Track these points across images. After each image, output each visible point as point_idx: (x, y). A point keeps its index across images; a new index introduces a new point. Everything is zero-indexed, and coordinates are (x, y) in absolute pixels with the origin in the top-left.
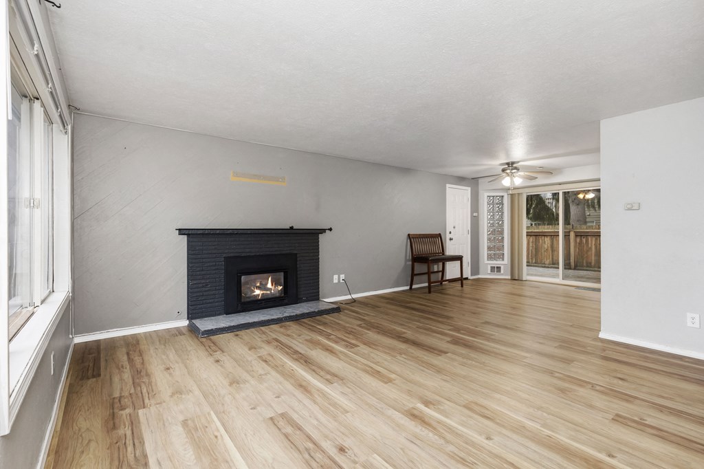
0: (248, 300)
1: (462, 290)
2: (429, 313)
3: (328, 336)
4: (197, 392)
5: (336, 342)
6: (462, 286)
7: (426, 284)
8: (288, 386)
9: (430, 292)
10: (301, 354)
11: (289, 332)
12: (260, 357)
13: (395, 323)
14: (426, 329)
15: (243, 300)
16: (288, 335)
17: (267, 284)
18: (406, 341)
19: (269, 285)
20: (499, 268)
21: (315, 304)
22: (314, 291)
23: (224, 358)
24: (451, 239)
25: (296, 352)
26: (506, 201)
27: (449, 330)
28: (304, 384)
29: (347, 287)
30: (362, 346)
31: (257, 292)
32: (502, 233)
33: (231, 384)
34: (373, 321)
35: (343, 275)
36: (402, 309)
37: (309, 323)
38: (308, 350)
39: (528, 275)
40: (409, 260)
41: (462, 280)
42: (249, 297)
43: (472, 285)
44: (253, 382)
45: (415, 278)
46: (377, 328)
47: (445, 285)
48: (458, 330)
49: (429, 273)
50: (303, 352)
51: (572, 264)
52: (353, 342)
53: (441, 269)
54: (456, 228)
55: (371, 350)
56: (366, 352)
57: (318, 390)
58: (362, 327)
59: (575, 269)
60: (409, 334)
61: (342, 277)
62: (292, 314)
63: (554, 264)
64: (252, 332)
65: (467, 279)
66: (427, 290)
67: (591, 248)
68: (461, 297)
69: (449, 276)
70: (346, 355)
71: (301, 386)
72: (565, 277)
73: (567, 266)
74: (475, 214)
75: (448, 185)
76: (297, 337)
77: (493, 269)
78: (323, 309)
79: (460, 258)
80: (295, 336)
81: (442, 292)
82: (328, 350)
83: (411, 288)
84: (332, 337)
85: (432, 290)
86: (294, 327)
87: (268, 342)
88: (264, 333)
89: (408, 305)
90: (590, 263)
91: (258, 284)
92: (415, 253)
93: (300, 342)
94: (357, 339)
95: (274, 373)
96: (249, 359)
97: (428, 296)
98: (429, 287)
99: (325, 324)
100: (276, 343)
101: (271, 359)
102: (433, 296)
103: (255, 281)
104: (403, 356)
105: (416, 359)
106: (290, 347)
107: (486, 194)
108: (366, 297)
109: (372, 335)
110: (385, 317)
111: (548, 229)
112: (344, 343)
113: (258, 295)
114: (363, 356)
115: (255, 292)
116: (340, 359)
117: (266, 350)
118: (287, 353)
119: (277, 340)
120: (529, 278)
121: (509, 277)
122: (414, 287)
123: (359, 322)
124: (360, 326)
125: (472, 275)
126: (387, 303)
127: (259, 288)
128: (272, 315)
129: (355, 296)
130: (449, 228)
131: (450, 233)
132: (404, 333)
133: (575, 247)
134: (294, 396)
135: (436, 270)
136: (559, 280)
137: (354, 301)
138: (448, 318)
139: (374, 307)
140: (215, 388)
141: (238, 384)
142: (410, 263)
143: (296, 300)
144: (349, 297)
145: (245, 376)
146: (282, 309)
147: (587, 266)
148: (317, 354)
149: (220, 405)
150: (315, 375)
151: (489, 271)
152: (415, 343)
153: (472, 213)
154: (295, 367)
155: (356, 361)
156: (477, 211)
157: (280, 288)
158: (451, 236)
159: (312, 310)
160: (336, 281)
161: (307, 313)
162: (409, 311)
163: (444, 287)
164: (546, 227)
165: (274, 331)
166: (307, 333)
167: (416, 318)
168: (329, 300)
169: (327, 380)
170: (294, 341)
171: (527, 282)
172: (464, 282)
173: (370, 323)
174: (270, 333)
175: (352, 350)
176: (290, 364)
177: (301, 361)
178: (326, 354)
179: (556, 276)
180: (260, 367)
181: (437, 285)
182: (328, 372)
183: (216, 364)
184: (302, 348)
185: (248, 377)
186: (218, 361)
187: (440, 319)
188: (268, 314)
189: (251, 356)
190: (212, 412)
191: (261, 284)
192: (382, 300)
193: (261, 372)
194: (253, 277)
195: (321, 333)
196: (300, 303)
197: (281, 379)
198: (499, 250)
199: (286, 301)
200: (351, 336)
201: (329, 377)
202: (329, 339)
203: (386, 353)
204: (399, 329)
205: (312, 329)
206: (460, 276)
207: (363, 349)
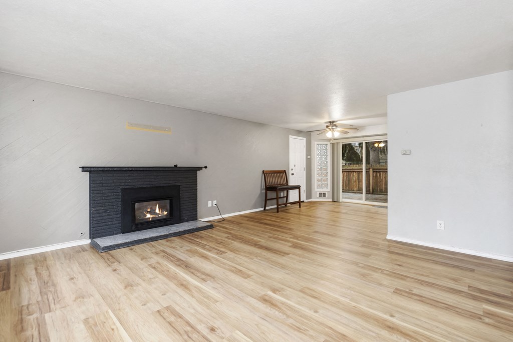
0: (142, 221)
1: (300, 210)
2: (277, 226)
3: (204, 247)
4: (97, 296)
5: (210, 251)
6: (300, 207)
7: (276, 206)
8: (172, 285)
9: (278, 212)
10: (182, 261)
11: (173, 245)
12: (150, 265)
13: (253, 234)
14: (274, 238)
15: (136, 222)
16: (173, 248)
17: (155, 210)
18: (261, 247)
19: (157, 211)
20: (324, 194)
21: (194, 223)
22: (194, 213)
23: (121, 267)
24: (292, 174)
25: (179, 260)
26: (329, 147)
27: (291, 238)
28: (184, 283)
29: (218, 209)
30: (229, 252)
31: (149, 216)
32: (326, 169)
33: (126, 287)
34: (237, 234)
35: (216, 201)
36: (259, 225)
37: (190, 237)
38: (188, 257)
39: (343, 198)
40: (263, 189)
41: (300, 202)
42: (143, 219)
43: (307, 206)
44: (143, 284)
45: (268, 202)
46: (240, 239)
47: (288, 206)
48: (297, 238)
49: (277, 198)
50: (184, 259)
51: (371, 191)
52: (223, 250)
53: (285, 195)
54: (296, 166)
55: (236, 255)
56: (232, 257)
57: (195, 287)
58: (229, 239)
59: (372, 194)
60: (263, 242)
61: (215, 202)
62: (176, 231)
63: (360, 191)
64: (144, 246)
65: (303, 202)
66: (276, 210)
67: (382, 180)
68: (299, 214)
69: (291, 200)
70: (217, 260)
71: (182, 285)
72: (367, 199)
73: (368, 192)
74: (309, 157)
75: (290, 136)
76: (180, 249)
77: (320, 194)
78: (200, 226)
79: (298, 187)
80: (178, 248)
81: (286, 211)
82: (203, 256)
83: (265, 209)
84: (207, 247)
85: (279, 210)
86: (176, 240)
87: (157, 253)
88: (153, 246)
89: (263, 221)
90: (382, 190)
91: (149, 210)
92: (267, 184)
93: (182, 252)
94: (225, 247)
95: (161, 277)
96: (141, 267)
97: (276, 215)
98: (278, 208)
99: (201, 238)
100: (163, 254)
101: (158, 266)
102: (280, 214)
103: (146, 207)
104: (259, 258)
105: (268, 260)
106: (174, 256)
107: (316, 143)
108: (233, 217)
109: (236, 244)
110: (246, 231)
111: (356, 167)
112: (215, 251)
113: (150, 218)
114: (229, 259)
115: (146, 216)
116: (213, 263)
117: (155, 259)
118: (172, 261)
119: (164, 251)
120: (344, 200)
121: (331, 200)
122: (267, 208)
123: (227, 235)
124: (227, 238)
125: (307, 199)
126: (248, 220)
127: (150, 213)
128: (160, 233)
129: (224, 216)
130: (291, 166)
131: (292, 170)
132: (260, 241)
133: (373, 179)
134: (177, 292)
135: (282, 196)
136: (363, 201)
137: (224, 220)
138: (290, 229)
139: (238, 224)
140: (112, 291)
141: (132, 286)
142: (264, 191)
143: (180, 221)
144: (220, 217)
145: (137, 279)
146: (168, 227)
147: (380, 192)
148: (195, 261)
149: (117, 305)
150: (194, 276)
151: (318, 196)
152: (267, 249)
153: (307, 156)
154: (177, 271)
155: (224, 264)
156: (310, 155)
157: (166, 213)
158: (293, 172)
159: (192, 228)
160: (210, 205)
161: (187, 230)
162: (263, 226)
163: (288, 208)
164: (355, 166)
165: (162, 245)
166: (188, 245)
167: (268, 231)
168: (205, 219)
169: (203, 279)
170: (177, 252)
171: (343, 203)
172: (301, 204)
173: (235, 235)
174: (158, 246)
175: (222, 256)
176: (173, 268)
177: (182, 266)
178: (202, 259)
179: (360, 199)
180: (149, 273)
181: (283, 207)
182: (204, 273)
183: (114, 273)
184: (183, 256)
185: (141, 281)
186: (115, 270)
187: (285, 231)
188: (157, 232)
189: (142, 265)
190: (110, 311)
191: (151, 208)
192: (244, 218)
193: (151, 276)
194: (145, 204)
195: (198, 244)
196: (182, 222)
197: (166, 280)
198: (325, 181)
199: (171, 222)
200: (221, 246)
201: (203, 277)
202: (204, 249)
203: (246, 256)
204: (256, 238)
205: (191, 242)
206: (298, 200)
207: (230, 254)
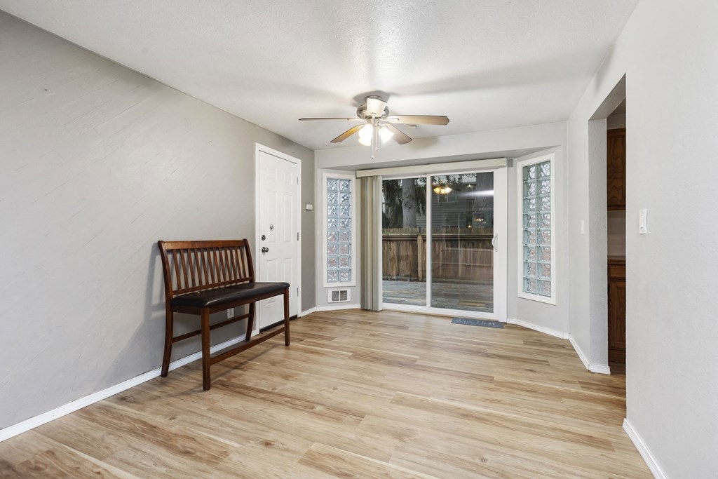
20: (344, 293)
24: (265, 250)
26: (354, 186)
32: (347, 237)
39: (385, 301)
40: (157, 308)
45: (176, 345)
54: (276, 228)
65: (295, 318)
69: (261, 322)
74: (309, 207)
75: (258, 146)
77: (335, 294)
79: (282, 289)
83: (165, 373)
92: (175, 287)
107: (326, 175)
121: (358, 306)
125: (303, 309)
130: (261, 228)
131: (263, 238)
136: (426, 309)
142: (163, 313)
151: (330, 300)
153: (304, 205)
156: (312, 202)
158: (265, 244)
171: (384, 314)
198: (345, 265)
206: (283, 316)
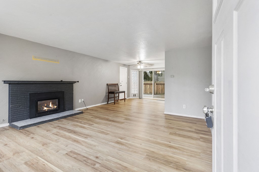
0: (41, 112)
1: (125, 103)
2: (116, 111)
3: (81, 122)
4: (27, 151)
5: (85, 124)
6: (125, 101)
7: (114, 101)
8: (70, 142)
9: (115, 104)
10: (71, 130)
11: (63, 123)
12: (53, 133)
13: (105, 115)
14: (116, 116)
15: (38, 112)
16: (63, 124)
17: (49, 105)
18: (110, 121)
19: (51, 106)
20: (135, 95)
21: (72, 111)
22: (71, 106)
23: (36, 136)
24: (121, 86)
25: (69, 130)
26: (138, 73)
27: (124, 116)
28: (76, 140)
29: (84, 104)
30: (95, 124)
31: (45, 108)
33: (43, 145)
34: (96, 115)
35: (83, 99)
36: (107, 111)
37: (71, 118)
38: (73, 128)
41: (125, 99)
42: (42, 110)
43: (128, 101)
44: (53, 143)
45: (109, 99)
46: (99, 117)
47: (119, 101)
48: (126, 115)
49: (114, 97)
50: (72, 129)
51: (155, 93)
52: (91, 123)
53: (118, 96)
54: (123, 81)
55: (99, 125)
56: (97, 126)
57: (83, 141)
58: (93, 118)
59: (156, 95)
60: (111, 118)
61: (83, 100)
62: (63, 116)
63: (151, 93)
64: (46, 125)
65: (126, 99)
66: (114, 103)
67: (160, 88)
68: (125, 105)
69: (120, 98)
70: (90, 128)
71: (75, 141)
72: (154, 97)
76: (68, 124)
78: (76, 113)
79: (124, 92)
80: (67, 124)
81: (118, 104)
82: (82, 127)
83: (108, 103)
84: (82, 122)
85: (115, 103)
86: (64, 121)
87: (55, 128)
88: (51, 124)
89: (108, 109)
90: (160, 93)
91: (46, 105)
92: (109, 90)
93: (69, 126)
94: (92, 122)
95: (62, 138)
96: (48, 135)
97: (114, 105)
98: (114, 102)
99: (78, 118)
100: (59, 128)
101: (58, 133)
102: (116, 105)
103: (44, 104)
104: (110, 125)
105: (115, 126)
106: (66, 128)
107: (132, 70)
108: (92, 107)
109: (97, 120)
110: (101, 114)
112: (88, 124)
113: (46, 110)
114: (96, 127)
115: (44, 108)
116: (88, 130)
117: (55, 131)
118: (65, 131)
119: (59, 126)
120: (144, 98)
121: (139, 98)
122: (109, 102)
123: (92, 116)
124: (92, 117)
125: (127, 97)
126: (100, 109)
127: (46, 107)
128: (54, 117)
129: (87, 107)
130: (120, 82)
132: (109, 118)
133: (156, 88)
134: (73, 144)
135: (116, 96)
136: (152, 98)
137: (87, 109)
138: (122, 112)
139: (96, 110)
140: (36, 148)
141: (47, 145)
142: (108, 94)
143: (64, 110)
144: (85, 108)
145: (48, 141)
146: (57, 114)
147: (159, 94)
148: (77, 129)
149: (41, 154)
150: (80, 136)
151: (133, 96)
152: (113, 121)
153: (127, 77)
154: (71, 135)
155: (94, 129)
156: (129, 76)
157: (55, 107)
158: (121, 84)
159: (72, 113)
160: (80, 102)
161: (69, 115)
162: (108, 111)
163: (119, 102)
165: (56, 123)
166: (71, 122)
167: (112, 113)
168: (77, 110)
169: (85, 137)
170: (66, 126)
172: (125, 100)
173: (96, 116)
174: (55, 124)
175: (92, 126)
176: (68, 134)
177: (72, 132)
178: (82, 128)
179: (152, 97)
180: (55, 137)
181: (116, 101)
182: (85, 135)
183: (32, 139)
184: (71, 128)
185: (51, 142)
186: (33, 138)
187: (120, 113)
188: (52, 117)
189: (48, 134)
190: (38, 157)
191: (47, 104)
192: (98, 108)
193: (56, 139)
194: (43, 102)
195: (77, 122)
197: (66, 140)
198: (136, 89)
199: (59, 111)
200: (90, 121)
201: (85, 136)
202: (82, 124)
203: (104, 125)
204: (107, 117)
205: (73, 121)
206: (124, 98)
207: (95, 125)
